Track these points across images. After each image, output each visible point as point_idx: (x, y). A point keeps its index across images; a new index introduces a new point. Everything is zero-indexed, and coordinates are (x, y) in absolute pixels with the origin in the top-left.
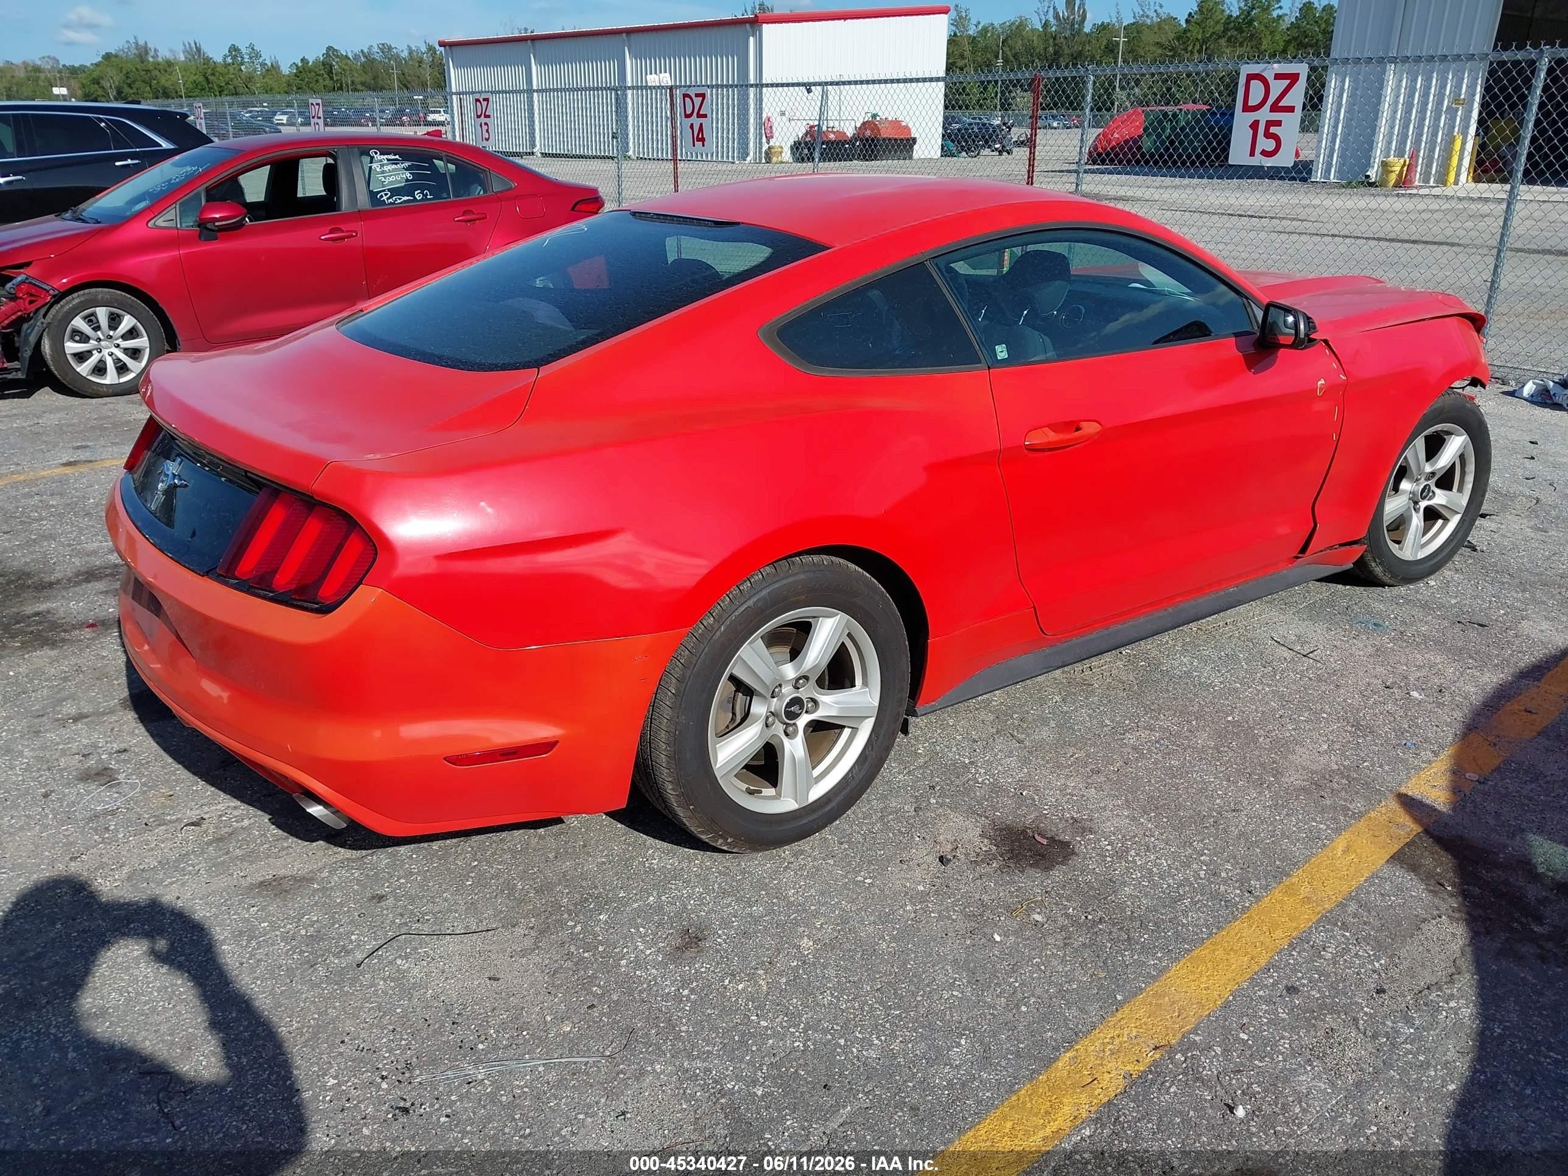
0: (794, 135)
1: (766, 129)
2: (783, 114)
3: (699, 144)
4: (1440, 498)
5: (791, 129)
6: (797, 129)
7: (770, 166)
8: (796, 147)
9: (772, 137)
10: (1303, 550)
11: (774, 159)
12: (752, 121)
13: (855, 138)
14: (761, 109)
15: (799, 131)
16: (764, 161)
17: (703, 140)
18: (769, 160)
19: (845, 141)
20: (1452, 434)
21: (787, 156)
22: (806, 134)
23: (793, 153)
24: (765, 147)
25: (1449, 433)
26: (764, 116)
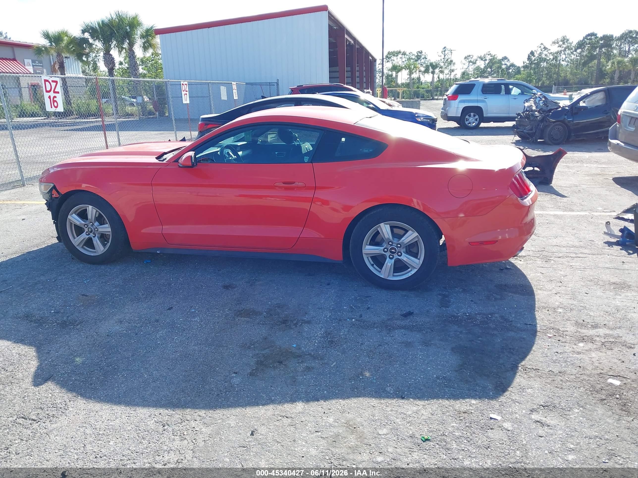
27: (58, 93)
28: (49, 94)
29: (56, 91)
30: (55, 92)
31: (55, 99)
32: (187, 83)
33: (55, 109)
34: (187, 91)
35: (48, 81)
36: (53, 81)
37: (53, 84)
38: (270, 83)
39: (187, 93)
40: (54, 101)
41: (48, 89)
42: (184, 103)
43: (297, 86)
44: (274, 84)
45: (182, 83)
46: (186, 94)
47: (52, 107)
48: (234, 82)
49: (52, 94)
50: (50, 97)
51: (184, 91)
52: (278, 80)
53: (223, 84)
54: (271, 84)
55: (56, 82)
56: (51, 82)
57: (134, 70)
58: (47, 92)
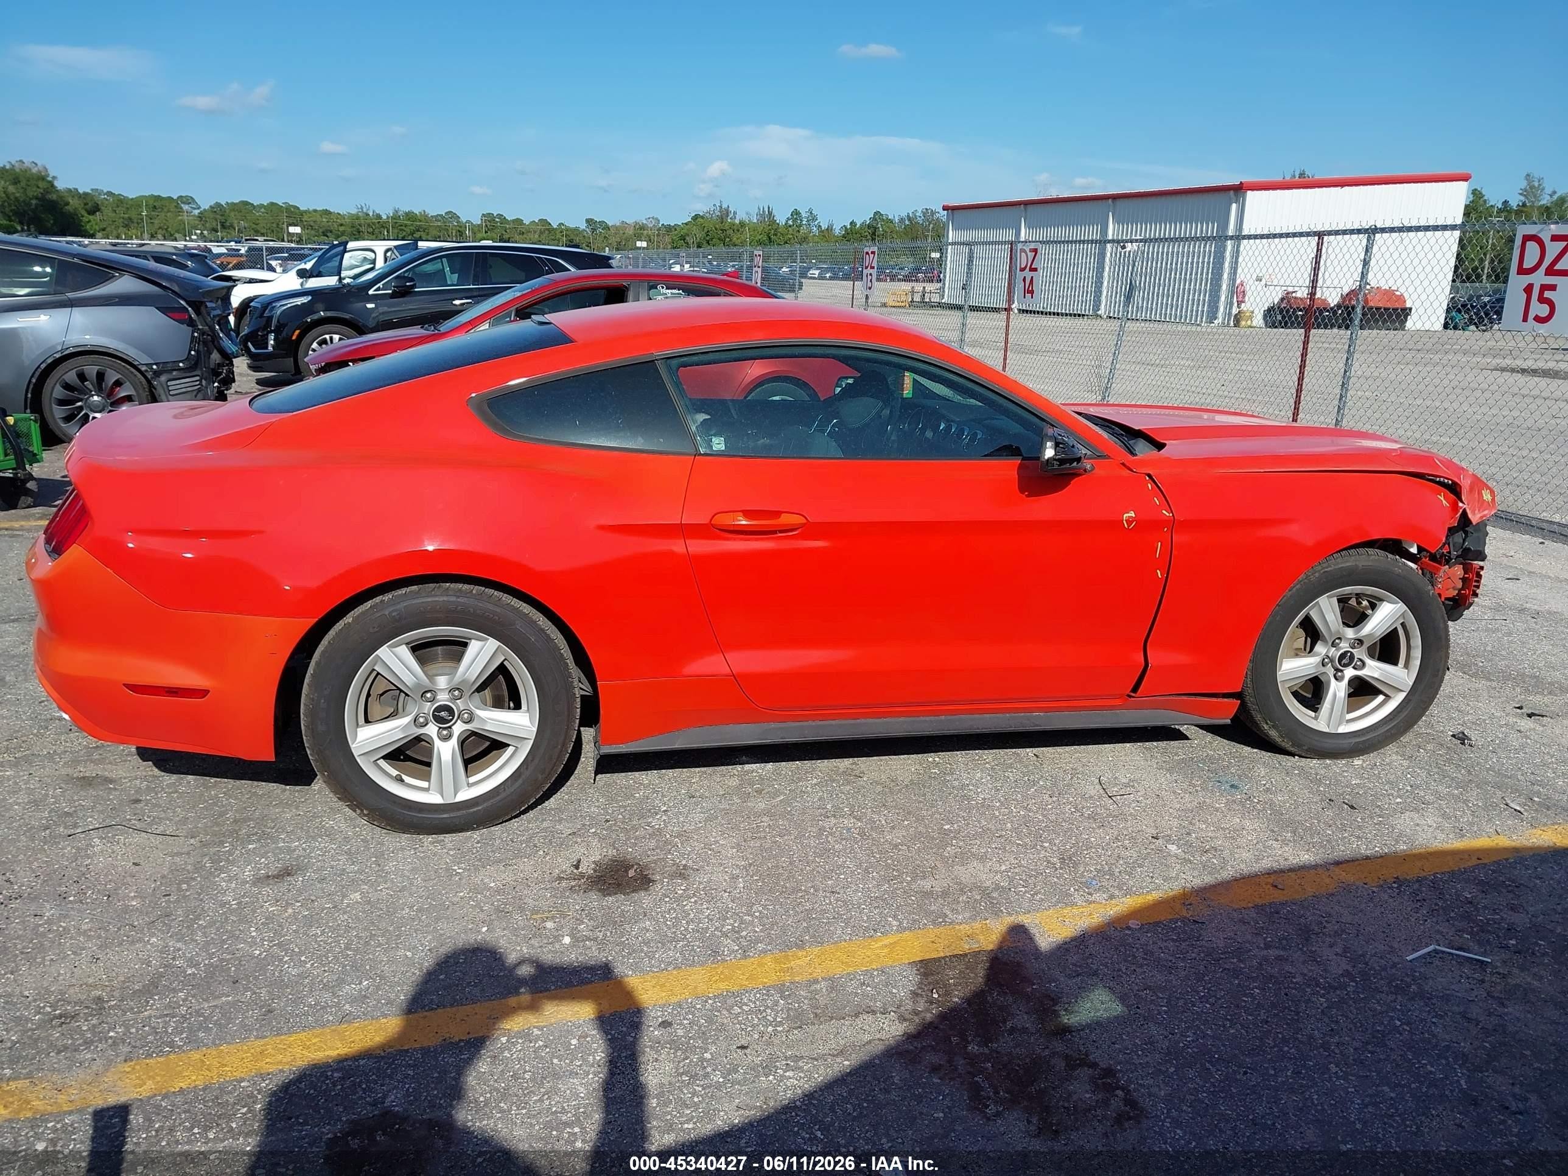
0: (1270, 300)
1: (1238, 293)
2: (1259, 279)
3: (1028, 296)
4: (1374, 669)
5: (1268, 294)
6: (1274, 294)
7: (1237, 330)
8: (1269, 313)
9: (1243, 302)
10: (1135, 689)
11: (1243, 323)
12: (1224, 287)
13: (1339, 306)
14: (1235, 273)
15: (1274, 297)
16: (1232, 324)
17: (1032, 292)
18: (1237, 324)
19: (1325, 309)
20: (1383, 601)
21: (1258, 320)
22: (1282, 299)
23: (1265, 317)
24: (1235, 311)
25: (1381, 600)
26: (1238, 282)
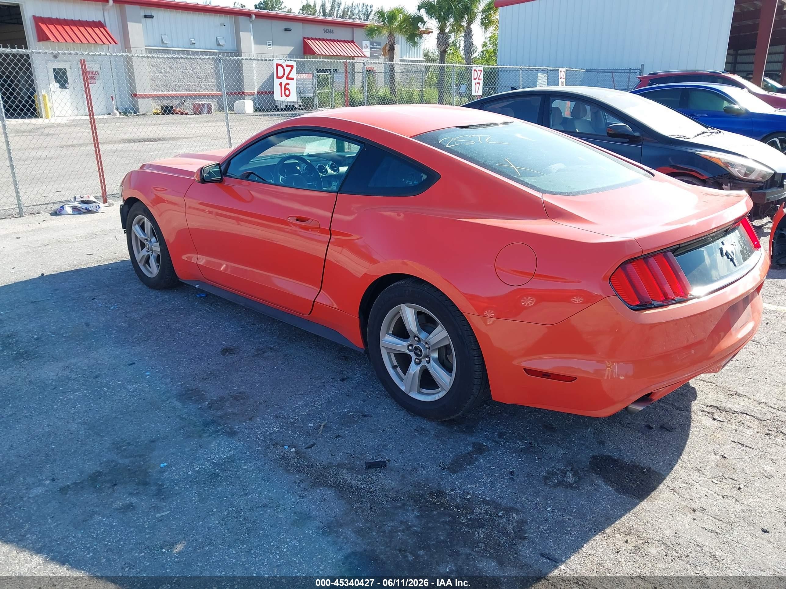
27: (292, 79)
28: (280, 81)
29: (290, 77)
30: (288, 78)
31: (287, 86)
32: (482, 69)
33: (286, 98)
34: (480, 80)
35: (281, 65)
36: (287, 66)
37: (288, 70)
38: (630, 69)
39: (481, 82)
40: (286, 89)
41: (280, 75)
42: (473, 94)
43: (650, 74)
44: (636, 71)
45: (474, 68)
46: (479, 83)
47: (282, 96)
48: (563, 67)
49: (284, 81)
50: (281, 84)
51: (475, 79)
52: (643, 65)
53: (542, 71)
54: (632, 71)
55: (292, 67)
56: (284, 66)
57: (468, 53)
58: (278, 77)
